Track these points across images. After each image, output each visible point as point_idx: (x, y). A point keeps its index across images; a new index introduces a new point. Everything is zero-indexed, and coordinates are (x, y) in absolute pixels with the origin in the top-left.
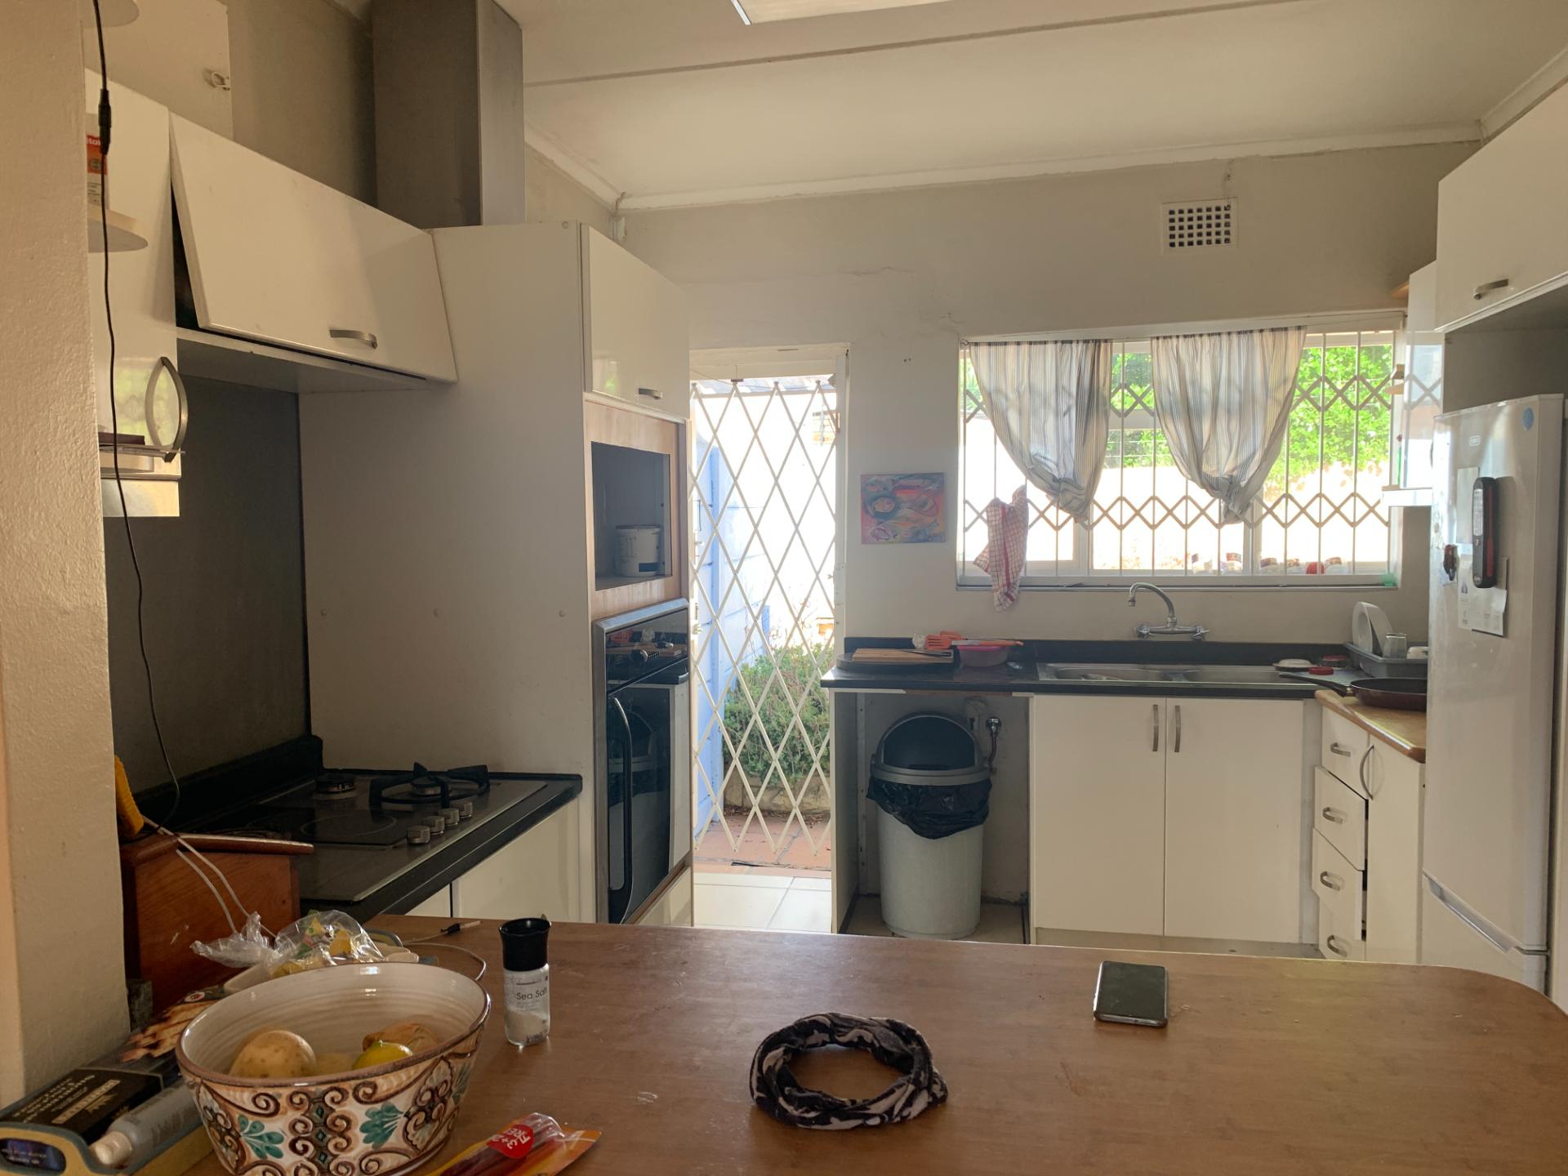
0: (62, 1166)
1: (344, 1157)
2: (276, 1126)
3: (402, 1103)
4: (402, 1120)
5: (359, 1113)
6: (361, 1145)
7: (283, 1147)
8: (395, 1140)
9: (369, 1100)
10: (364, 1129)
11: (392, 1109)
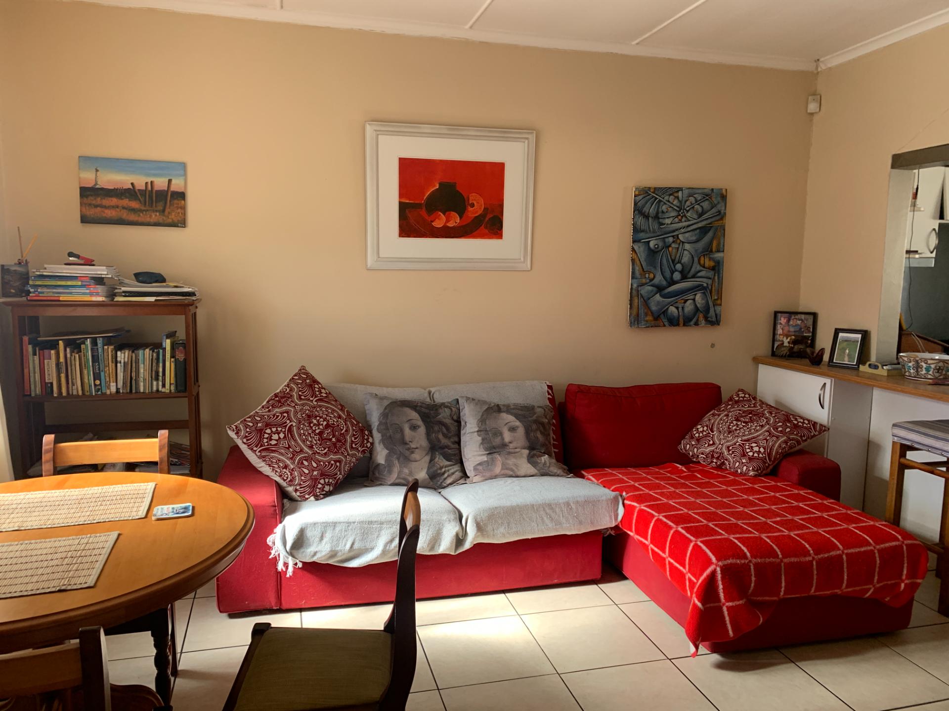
0: (878, 367)
1: (921, 373)
2: (910, 364)
3: (933, 366)
4: (932, 370)
5: (924, 365)
6: (924, 372)
7: (911, 368)
8: (931, 373)
9: (926, 363)
10: (925, 368)
11: (930, 367)
